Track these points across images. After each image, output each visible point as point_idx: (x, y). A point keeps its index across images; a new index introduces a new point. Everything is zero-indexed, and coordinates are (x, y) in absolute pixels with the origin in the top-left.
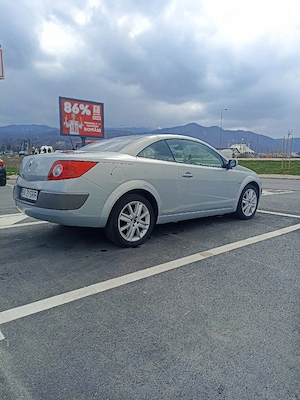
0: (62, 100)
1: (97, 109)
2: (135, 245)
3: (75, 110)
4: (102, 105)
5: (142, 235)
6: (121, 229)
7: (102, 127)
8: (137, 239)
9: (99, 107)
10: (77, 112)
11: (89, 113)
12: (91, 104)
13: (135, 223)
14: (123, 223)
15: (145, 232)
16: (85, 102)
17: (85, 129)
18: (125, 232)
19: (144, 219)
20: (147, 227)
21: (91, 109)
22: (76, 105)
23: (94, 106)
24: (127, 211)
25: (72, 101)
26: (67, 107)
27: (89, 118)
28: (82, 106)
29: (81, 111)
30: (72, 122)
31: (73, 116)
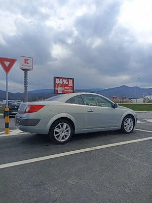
0: (55, 78)
1: (71, 81)
2: (63, 143)
3: (61, 82)
4: (73, 79)
5: (66, 139)
6: (55, 136)
7: (73, 89)
8: (64, 140)
9: (71, 80)
10: (62, 83)
11: (67, 83)
12: (68, 79)
13: (63, 133)
14: (57, 133)
15: (68, 137)
16: (65, 78)
17: (65, 91)
18: (58, 137)
19: (68, 131)
20: (69, 135)
21: (68, 81)
22: (61, 80)
23: (70, 80)
24: (59, 127)
25: (59, 78)
26: (57, 81)
27: (67, 86)
28: (64, 80)
29: (63, 82)
30: (59, 88)
31: (60, 85)
